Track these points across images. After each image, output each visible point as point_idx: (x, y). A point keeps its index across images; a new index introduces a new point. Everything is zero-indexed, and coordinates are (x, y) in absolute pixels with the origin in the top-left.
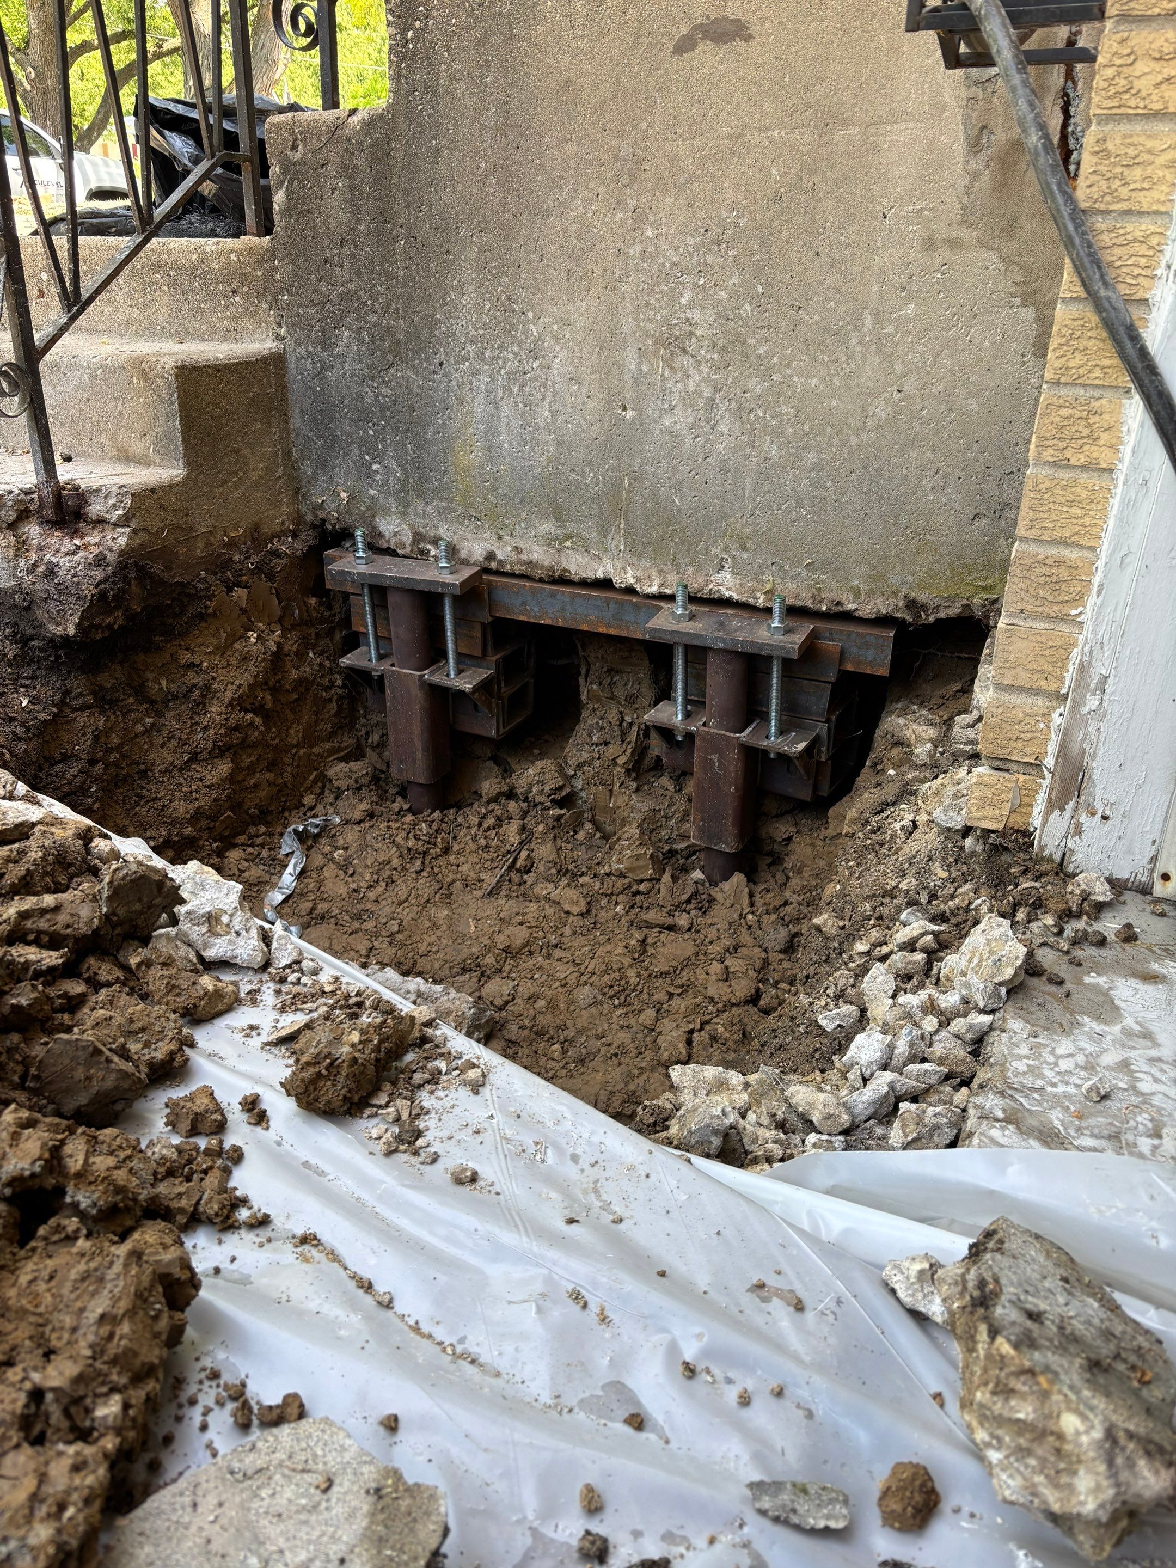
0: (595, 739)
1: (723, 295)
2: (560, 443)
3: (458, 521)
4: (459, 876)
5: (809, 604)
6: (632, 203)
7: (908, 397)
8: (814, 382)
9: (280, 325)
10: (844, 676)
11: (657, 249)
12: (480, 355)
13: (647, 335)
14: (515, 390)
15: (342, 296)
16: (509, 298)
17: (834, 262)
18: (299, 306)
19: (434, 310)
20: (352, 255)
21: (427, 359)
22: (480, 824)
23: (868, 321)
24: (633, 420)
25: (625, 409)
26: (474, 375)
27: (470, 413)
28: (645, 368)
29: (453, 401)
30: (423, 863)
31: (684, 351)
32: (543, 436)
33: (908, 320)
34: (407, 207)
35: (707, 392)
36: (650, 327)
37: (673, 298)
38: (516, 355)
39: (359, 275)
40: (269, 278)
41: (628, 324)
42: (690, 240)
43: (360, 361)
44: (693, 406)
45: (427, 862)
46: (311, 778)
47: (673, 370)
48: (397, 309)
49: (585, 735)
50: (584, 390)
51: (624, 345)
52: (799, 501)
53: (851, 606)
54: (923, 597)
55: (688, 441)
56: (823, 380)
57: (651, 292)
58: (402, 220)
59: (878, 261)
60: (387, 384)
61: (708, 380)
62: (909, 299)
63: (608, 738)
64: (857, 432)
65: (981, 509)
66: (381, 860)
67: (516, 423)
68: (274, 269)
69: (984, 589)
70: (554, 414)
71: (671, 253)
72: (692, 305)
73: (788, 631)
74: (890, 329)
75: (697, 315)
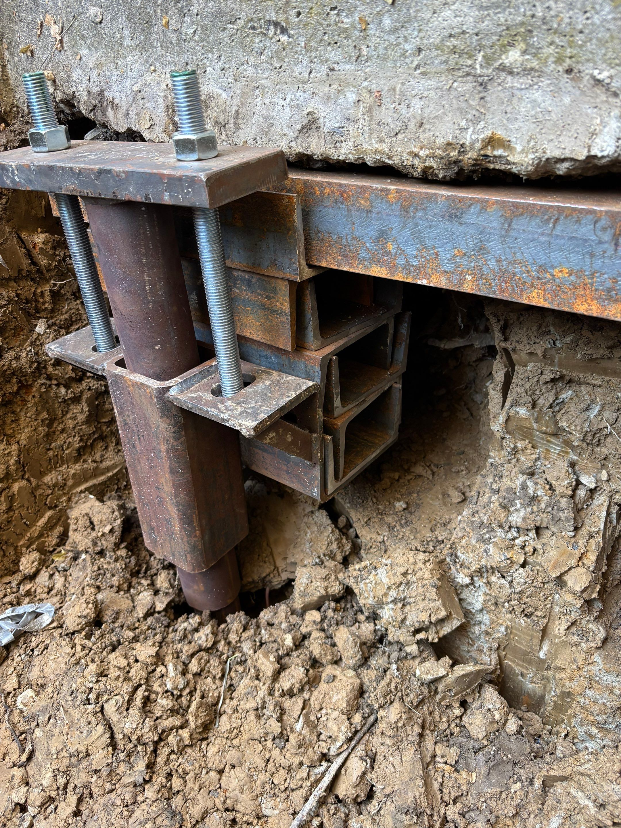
0: (516, 519)
4: (219, 802)
22: (276, 676)
30: (150, 766)
45: (161, 760)
46: (42, 522)
49: (495, 506)
63: (544, 519)
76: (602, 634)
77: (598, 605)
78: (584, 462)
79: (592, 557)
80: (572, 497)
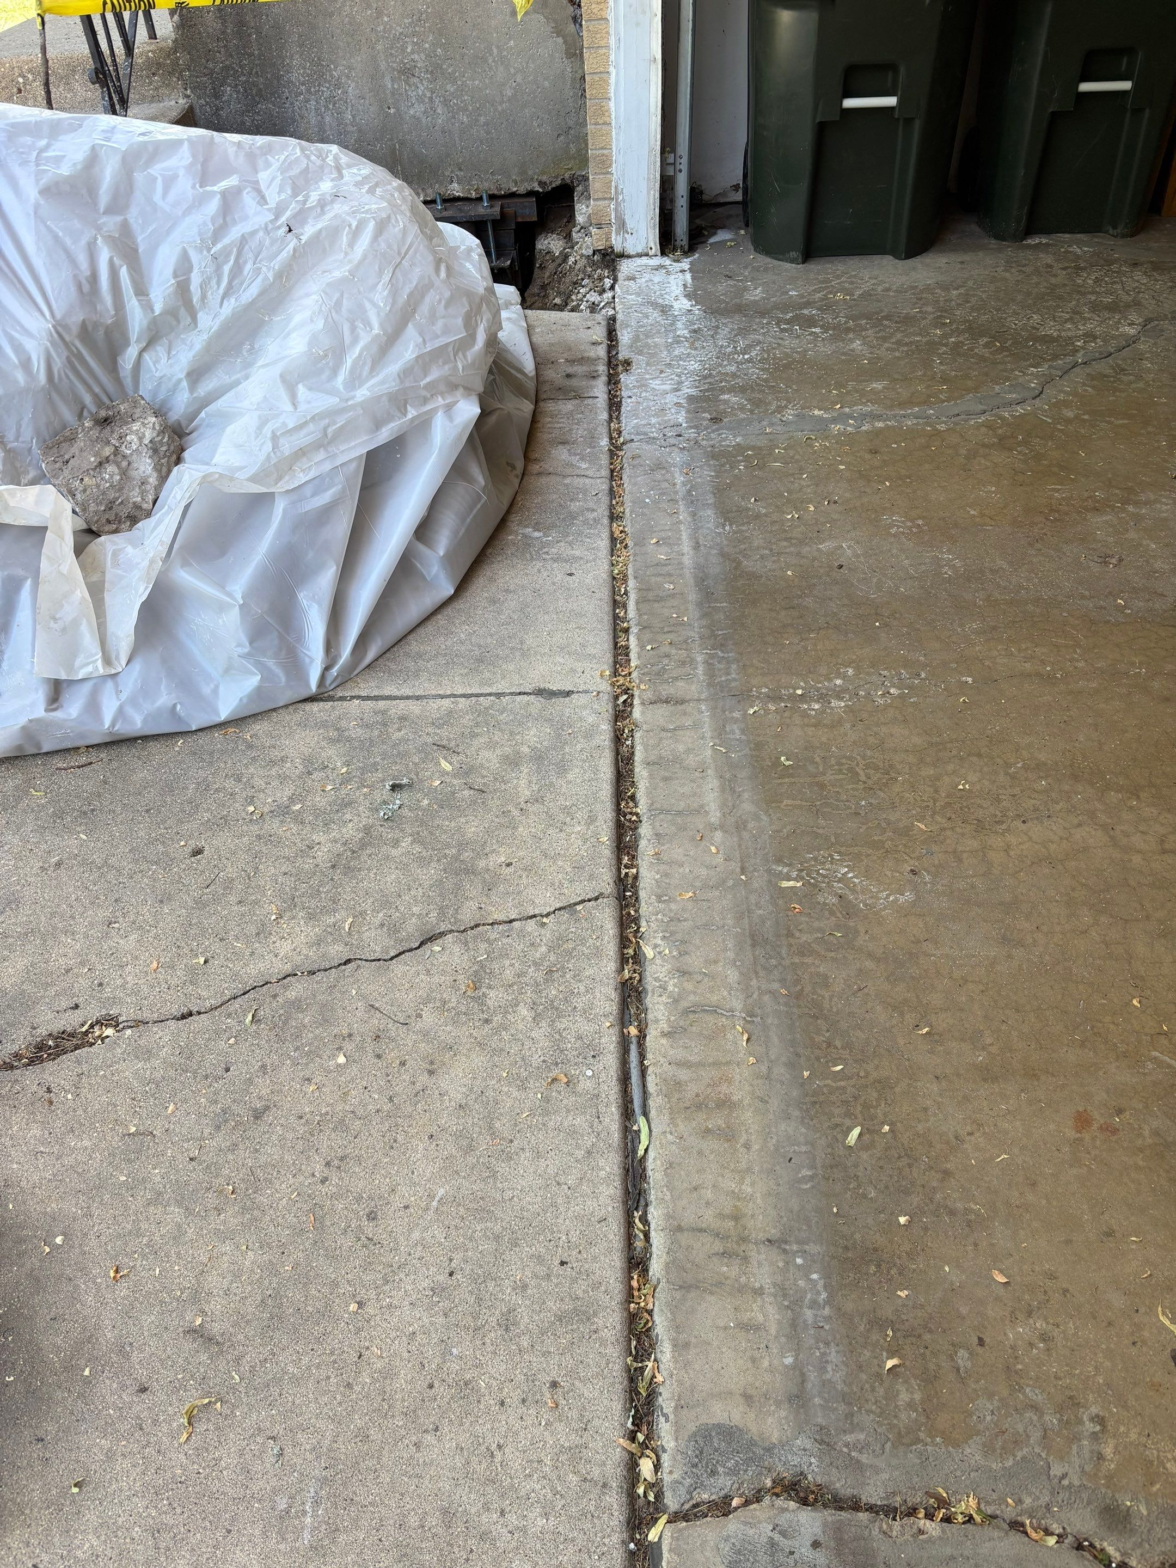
1: (427, 46)
2: (360, 131)
5: (496, 192)
6: (375, 6)
7: (518, 84)
8: (477, 82)
9: (186, 89)
10: (518, 224)
11: (391, 26)
12: (309, 91)
13: (394, 69)
14: (331, 107)
15: (222, 69)
16: (319, 59)
17: (474, 25)
18: (197, 77)
19: (279, 70)
20: (225, 46)
21: (279, 97)
23: (495, 51)
24: (395, 113)
25: (389, 108)
26: (307, 102)
27: (309, 122)
28: (396, 86)
29: (297, 117)
31: (414, 75)
32: (350, 128)
33: (511, 48)
35: (428, 94)
36: (395, 65)
37: (403, 49)
38: (328, 88)
39: (231, 56)
40: (175, 63)
41: (383, 65)
42: (406, 21)
43: (239, 103)
44: (423, 102)
47: (409, 85)
48: (257, 73)
50: (367, 102)
51: (383, 77)
52: (481, 142)
53: (515, 189)
54: (544, 178)
55: (424, 120)
56: (480, 81)
57: (392, 48)
58: (252, 24)
59: (493, 23)
60: (258, 113)
61: (427, 88)
62: (510, 39)
64: (501, 104)
65: (560, 132)
67: (334, 124)
68: (178, 58)
69: (569, 169)
70: (354, 117)
71: (398, 28)
72: (413, 52)
73: (492, 207)
74: (505, 53)
75: (416, 57)
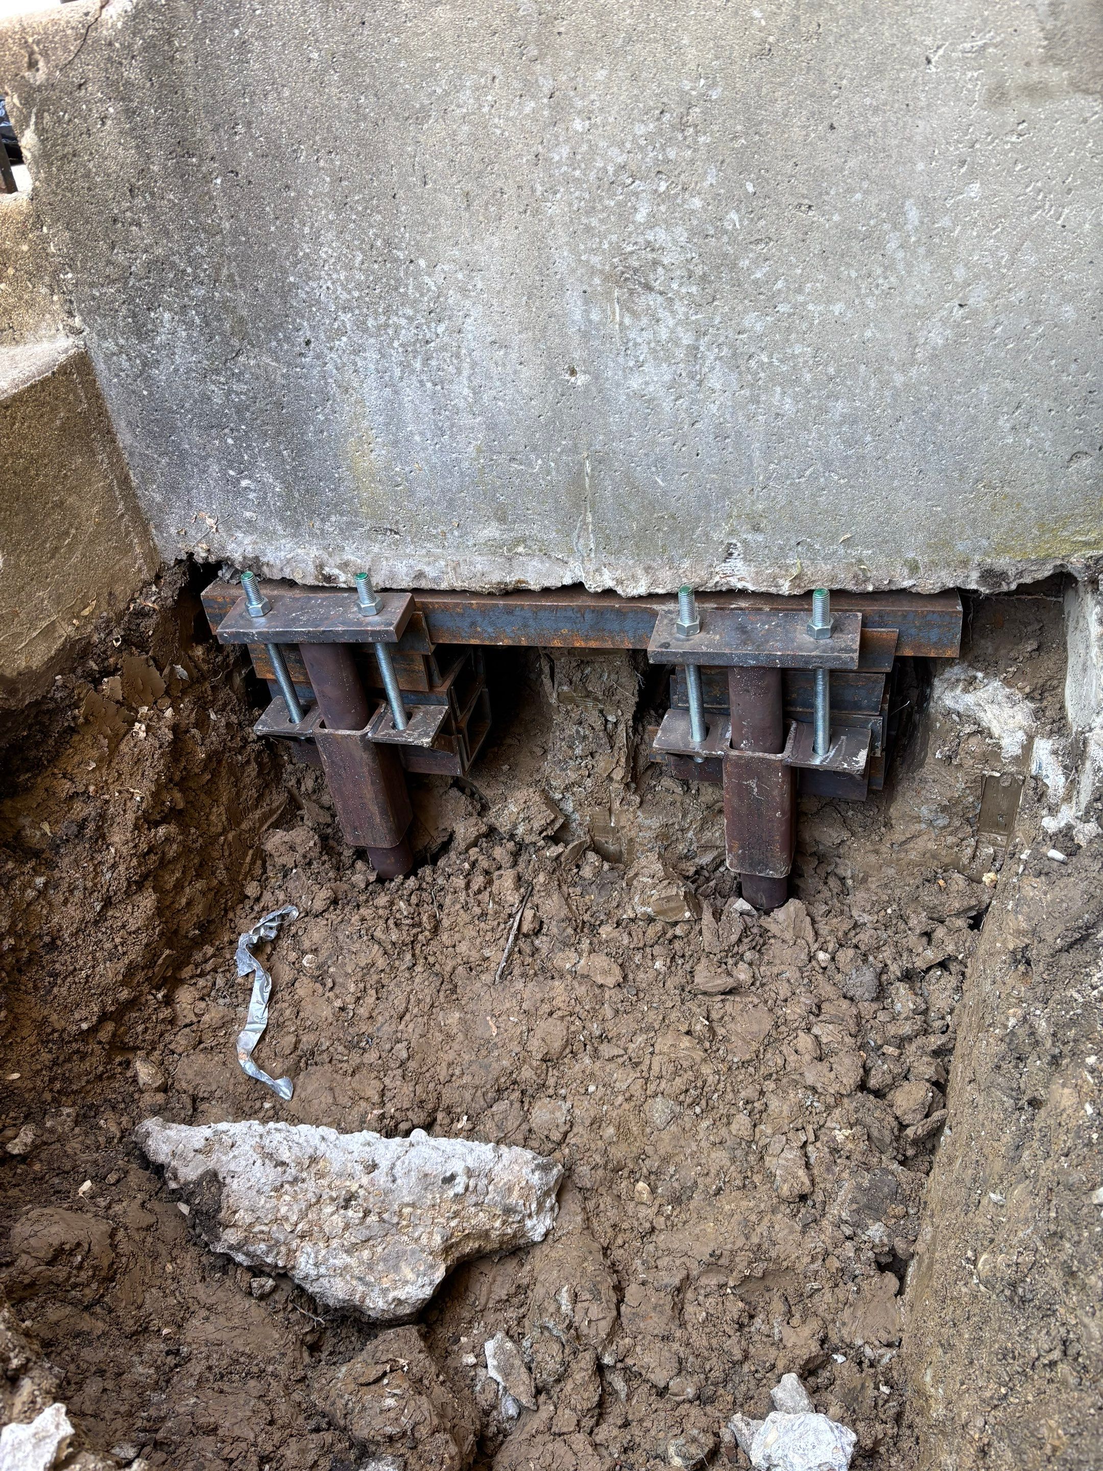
0: (578, 752)
1: (697, 203)
2: (491, 427)
3: (369, 538)
4: (459, 961)
5: (850, 586)
7: (975, 312)
8: (838, 308)
9: (70, 314)
11: (593, 148)
12: (361, 326)
13: (593, 272)
14: (418, 365)
15: (150, 266)
16: (388, 243)
17: (856, 137)
18: (92, 285)
19: (285, 272)
20: (150, 208)
21: (287, 339)
22: (468, 886)
23: (913, 214)
24: (587, 386)
25: (573, 372)
26: (356, 352)
27: (361, 402)
28: (595, 316)
29: (333, 389)
30: (413, 955)
31: (648, 288)
32: (466, 420)
33: (971, 205)
34: (215, 130)
35: (687, 339)
36: (595, 260)
37: (624, 215)
38: (410, 319)
39: (167, 233)
40: (40, 251)
41: (563, 260)
42: (640, 129)
43: (195, 351)
44: (669, 358)
45: (417, 952)
47: (634, 314)
48: (230, 276)
49: (565, 748)
50: (514, 356)
51: (562, 288)
52: (828, 465)
53: (906, 584)
55: (667, 406)
57: (591, 211)
58: (212, 149)
59: (922, 129)
60: (239, 377)
61: (685, 322)
62: (972, 175)
63: (593, 747)
64: (903, 368)
65: (1081, 446)
66: (363, 964)
67: (426, 408)
68: (45, 240)
70: (477, 391)
71: (614, 151)
72: (652, 223)
73: (834, 631)
74: (946, 222)
75: (660, 236)
76: (638, 799)
77: (633, 785)
78: (608, 708)
79: (623, 760)
80: (605, 729)
